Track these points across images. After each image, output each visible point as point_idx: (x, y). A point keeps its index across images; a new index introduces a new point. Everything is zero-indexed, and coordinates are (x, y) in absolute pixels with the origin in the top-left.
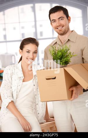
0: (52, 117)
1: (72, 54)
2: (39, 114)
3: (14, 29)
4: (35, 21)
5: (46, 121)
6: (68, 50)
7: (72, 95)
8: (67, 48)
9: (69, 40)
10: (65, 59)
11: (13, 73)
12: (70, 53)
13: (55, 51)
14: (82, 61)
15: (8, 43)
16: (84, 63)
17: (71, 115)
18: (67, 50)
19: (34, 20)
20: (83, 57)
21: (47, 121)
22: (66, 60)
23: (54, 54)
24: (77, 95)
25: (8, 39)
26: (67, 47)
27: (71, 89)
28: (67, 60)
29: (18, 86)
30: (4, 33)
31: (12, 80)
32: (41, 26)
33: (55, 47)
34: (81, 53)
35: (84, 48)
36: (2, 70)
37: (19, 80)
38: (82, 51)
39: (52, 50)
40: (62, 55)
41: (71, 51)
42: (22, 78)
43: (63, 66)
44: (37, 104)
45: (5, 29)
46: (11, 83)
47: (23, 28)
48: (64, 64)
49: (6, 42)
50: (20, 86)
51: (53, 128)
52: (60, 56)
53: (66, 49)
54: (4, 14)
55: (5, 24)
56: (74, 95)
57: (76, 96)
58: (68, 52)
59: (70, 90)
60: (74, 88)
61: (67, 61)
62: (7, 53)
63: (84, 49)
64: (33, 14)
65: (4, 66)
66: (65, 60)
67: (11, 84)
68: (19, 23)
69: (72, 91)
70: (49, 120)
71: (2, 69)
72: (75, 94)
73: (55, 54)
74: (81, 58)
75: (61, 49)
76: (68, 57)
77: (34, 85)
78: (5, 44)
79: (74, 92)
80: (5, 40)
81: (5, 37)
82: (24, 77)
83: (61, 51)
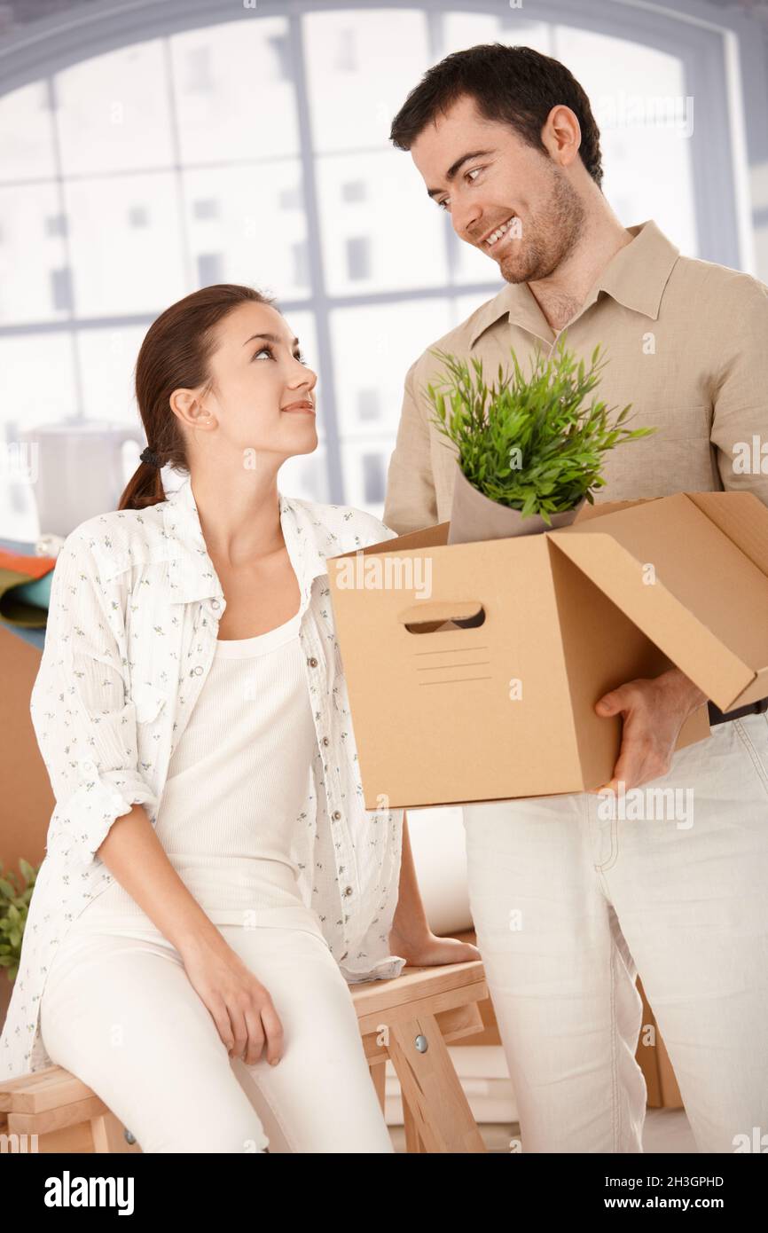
0: (451, 928)
1: (612, 418)
2: (348, 892)
3: (138, 218)
4: (307, 156)
5: (404, 962)
6: (584, 390)
7: (618, 754)
8: (575, 376)
9: (604, 298)
10: (562, 462)
11: (133, 568)
12: (599, 414)
13: (479, 396)
14: (708, 475)
15: (87, 338)
16: (722, 488)
17: (611, 908)
18: (574, 387)
19: (291, 144)
20: (717, 437)
21: (412, 966)
22: (562, 474)
23: (465, 422)
24: (663, 755)
25: (86, 307)
26: (576, 361)
27: (608, 709)
28: (573, 475)
29: (180, 681)
30: (51, 254)
31: (134, 629)
32: (353, 192)
33: (479, 369)
34: (703, 410)
35: (731, 364)
36: (39, 555)
37: (189, 625)
38: (711, 390)
39: (449, 388)
40: (535, 434)
41: (607, 394)
42: (207, 606)
43: (546, 519)
44: (336, 816)
45: (59, 226)
46: (123, 654)
47: (205, 210)
48: (549, 504)
49: (74, 325)
50: (199, 681)
51: (463, 1018)
52: (519, 439)
53: (567, 384)
54: (52, 103)
55: (60, 179)
56: (632, 750)
57: (652, 759)
58: (586, 404)
59: (603, 710)
60: (635, 699)
61: (577, 481)
62: (78, 419)
63: (725, 377)
64: (284, 94)
65: (58, 526)
66: (554, 473)
67: (127, 662)
68: (178, 168)
69: (621, 721)
70: (431, 958)
71: (43, 549)
72: (647, 740)
73: (475, 422)
74: (701, 445)
75: (528, 380)
76: (586, 443)
77: (312, 663)
78: (62, 340)
79: (635, 730)
80: (62, 316)
81: (62, 283)
82: (223, 604)
83: (523, 402)
